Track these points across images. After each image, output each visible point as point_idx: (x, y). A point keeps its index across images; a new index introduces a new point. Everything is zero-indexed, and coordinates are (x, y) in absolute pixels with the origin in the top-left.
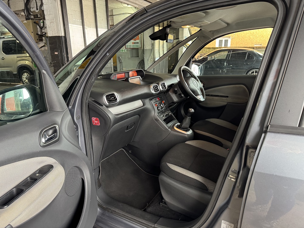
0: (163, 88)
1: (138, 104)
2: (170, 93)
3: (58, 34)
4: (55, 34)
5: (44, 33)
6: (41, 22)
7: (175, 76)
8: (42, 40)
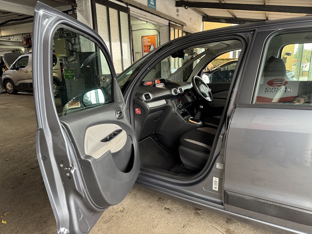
0: (180, 92)
1: (163, 102)
2: (186, 96)
3: (90, 50)
4: (88, 50)
5: (75, 49)
6: (73, 40)
7: (190, 83)
8: (73, 55)
